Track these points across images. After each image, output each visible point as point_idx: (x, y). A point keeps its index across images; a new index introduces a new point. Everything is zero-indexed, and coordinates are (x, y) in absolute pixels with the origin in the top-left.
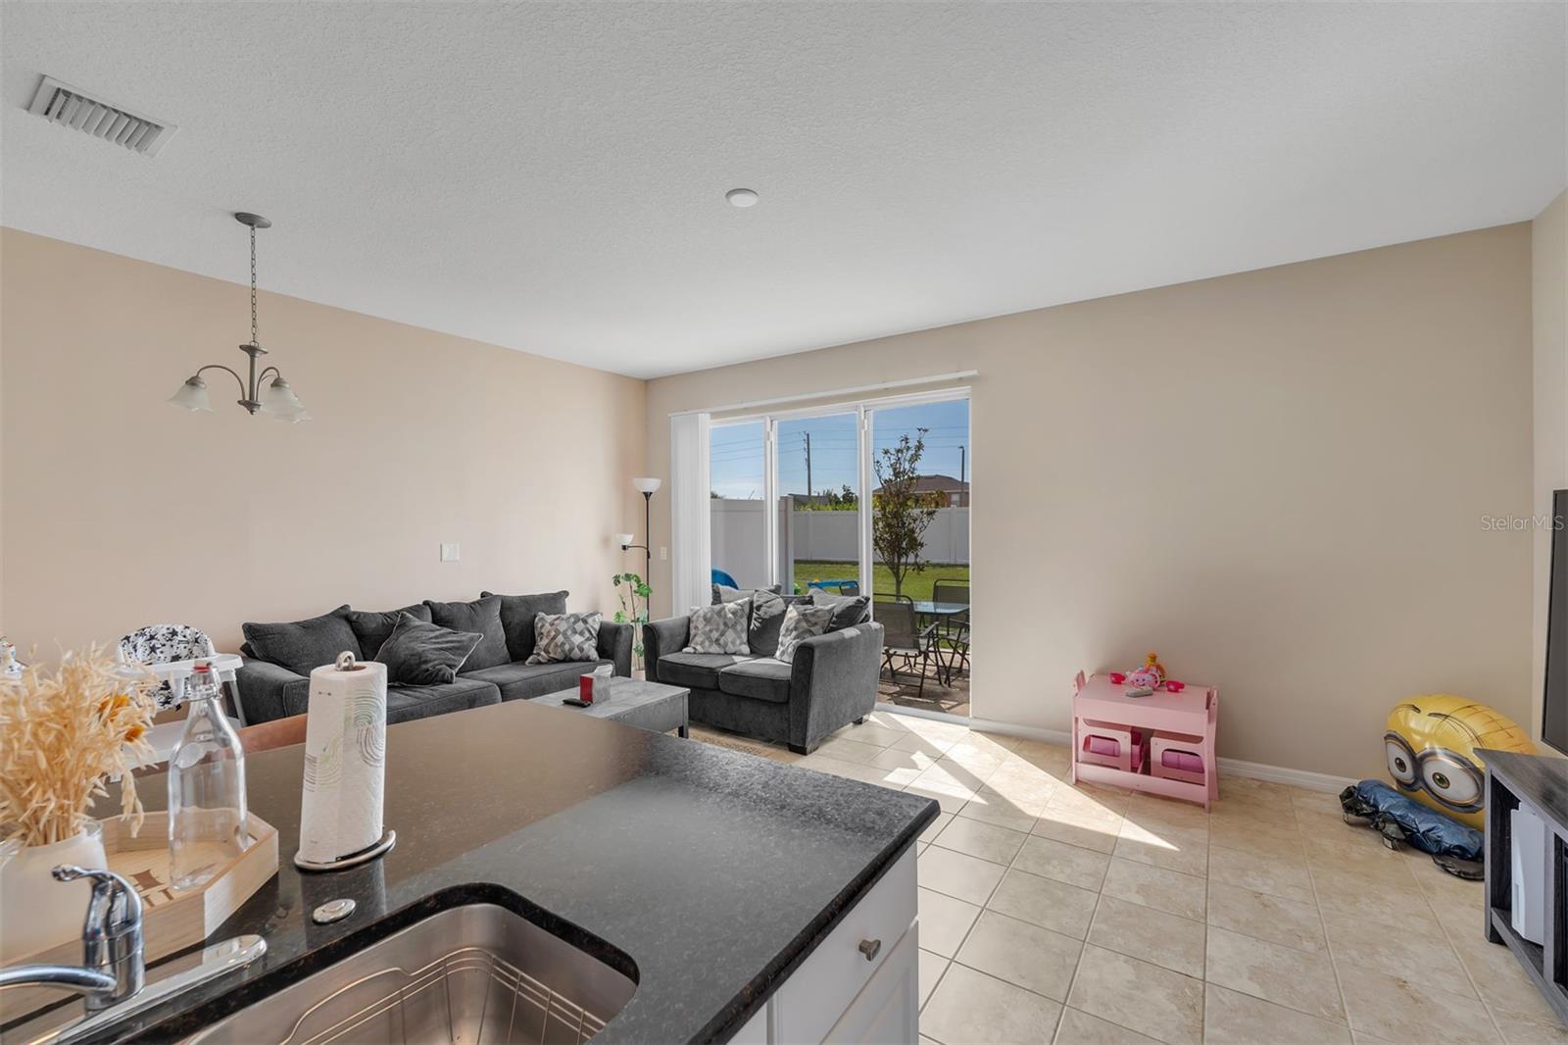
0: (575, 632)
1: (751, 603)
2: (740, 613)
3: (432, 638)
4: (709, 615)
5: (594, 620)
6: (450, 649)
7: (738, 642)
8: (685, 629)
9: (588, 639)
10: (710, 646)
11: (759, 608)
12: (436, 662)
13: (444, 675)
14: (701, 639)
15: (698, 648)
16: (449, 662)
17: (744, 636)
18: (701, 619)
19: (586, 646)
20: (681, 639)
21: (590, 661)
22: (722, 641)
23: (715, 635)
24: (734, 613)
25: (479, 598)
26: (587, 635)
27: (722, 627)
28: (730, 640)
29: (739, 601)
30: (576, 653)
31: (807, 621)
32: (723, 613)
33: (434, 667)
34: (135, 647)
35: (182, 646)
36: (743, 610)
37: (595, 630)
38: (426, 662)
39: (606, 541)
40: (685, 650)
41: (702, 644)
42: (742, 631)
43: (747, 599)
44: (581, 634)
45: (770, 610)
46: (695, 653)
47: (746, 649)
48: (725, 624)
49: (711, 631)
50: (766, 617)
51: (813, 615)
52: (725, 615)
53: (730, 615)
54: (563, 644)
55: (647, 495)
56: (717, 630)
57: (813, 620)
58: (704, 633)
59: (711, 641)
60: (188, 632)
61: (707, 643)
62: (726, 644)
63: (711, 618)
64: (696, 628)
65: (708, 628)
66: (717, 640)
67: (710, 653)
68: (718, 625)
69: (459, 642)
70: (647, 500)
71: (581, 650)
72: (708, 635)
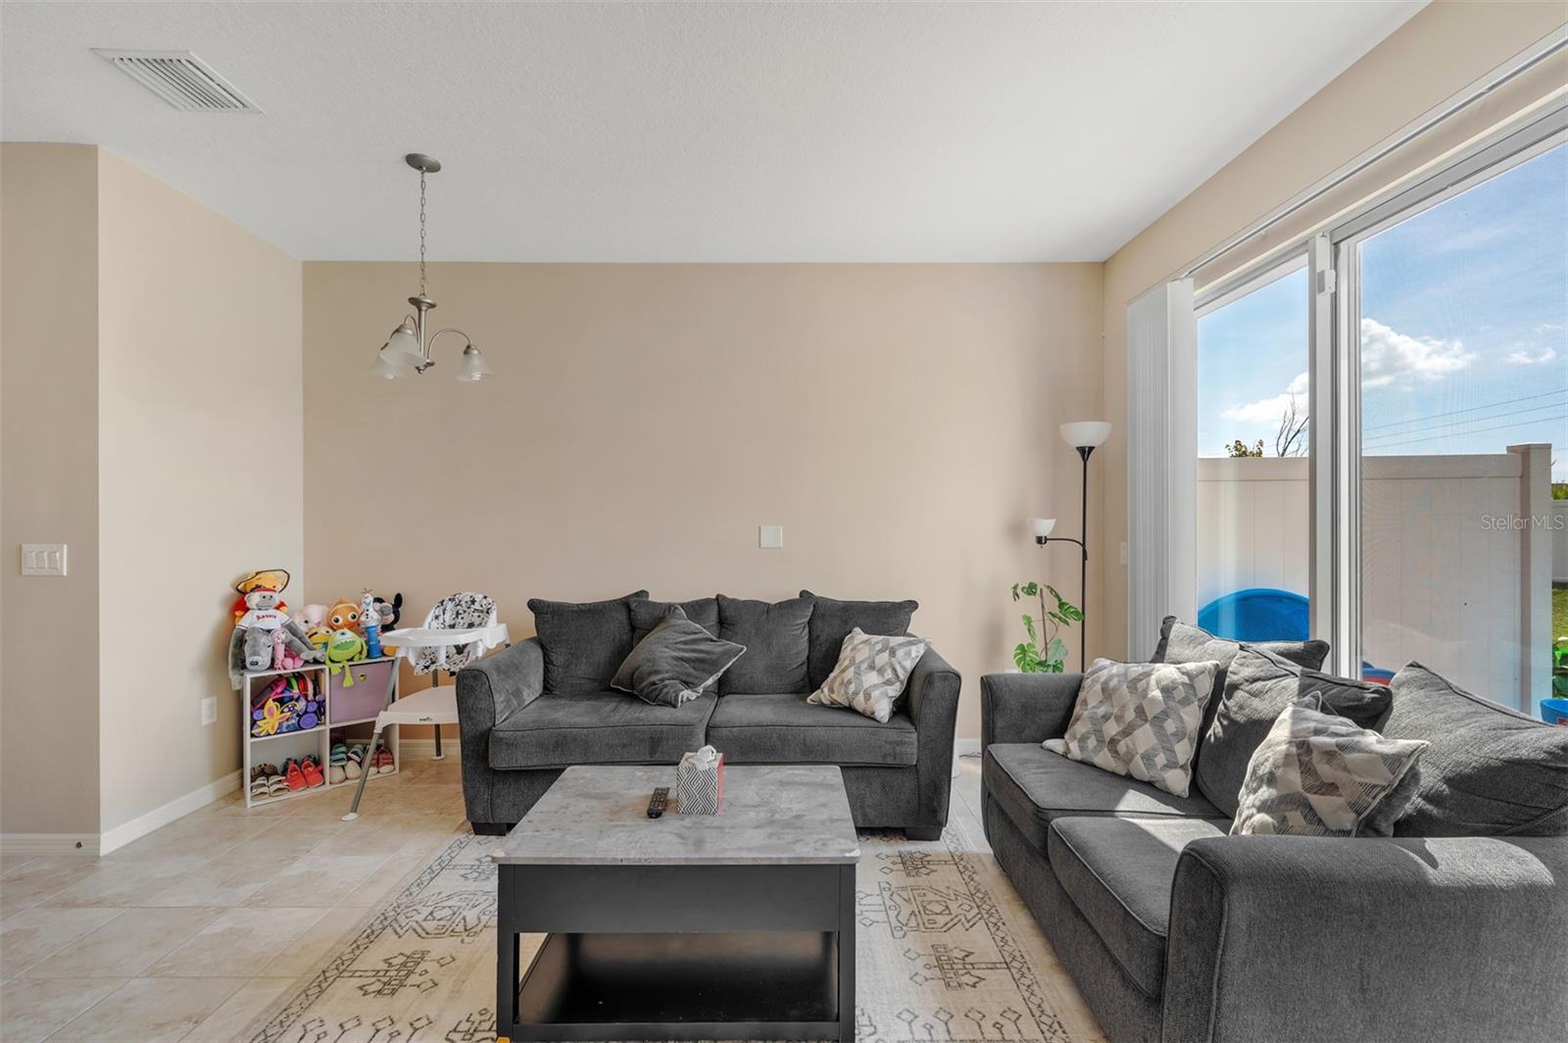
0: (872, 667)
1: (1220, 674)
2: (1180, 694)
3: (680, 642)
4: (1114, 683)
5: (908, 654)
6: (693, 661)
7: (1161, 759)
8: (1065, 701)
9: (888, 683)
10: (1096, 751)
11: (1235, 687)
12: (667, 675)
13: (667, 693)
14: (1084, 730)
15: (1074, 747)
16: (684, 678)
17: (1184, 751)
18: (1098, 687)
19: (876, 694)
20: (1053, 718)
21: (874, 719)
22: (1122, 747)
23: (1112, 729)
25: (798, 596)
26: (889, 674)
27: (1130, 715)
28: (1141, 751)
29: (1190, 666)
30: (859, 703)
31: (1307, 770)
32: (1141, 685)
33: (662, 680)
34: (445, 610)
35: (476, 614)
36: (1191, 686)
37: (904, 668)
38: (657, 672)
39: (1016, 530)
40: (1050, 743)
41: (1083, 740)
42: (1180, 735)
43: (1209, 664)
44: (881, 671)
45: (1256, 702)
46: (1065, 756)
47: (1178, 781)
48: (1140, 711)
49: (1106, 717)
50: (1240, 718)
51: (1329, 754)
52: (1145, 691)
53: (1157, 694)
54: (849, 682)
55: (1085, 452)
56: (1119, 719)
59: (1100, 741)
60: (485, 602)
61: (1092, 743)
62: (1131, 757)
63: (1115, 690)
64: (1085, 702)
65: (1101, 711)
66: (1113, 742)
67: (1093, 766)
68: (1123, 707)
69: (708, 653)
70: (1085, 461)
71: (868, 697)
72: (1098, 726)
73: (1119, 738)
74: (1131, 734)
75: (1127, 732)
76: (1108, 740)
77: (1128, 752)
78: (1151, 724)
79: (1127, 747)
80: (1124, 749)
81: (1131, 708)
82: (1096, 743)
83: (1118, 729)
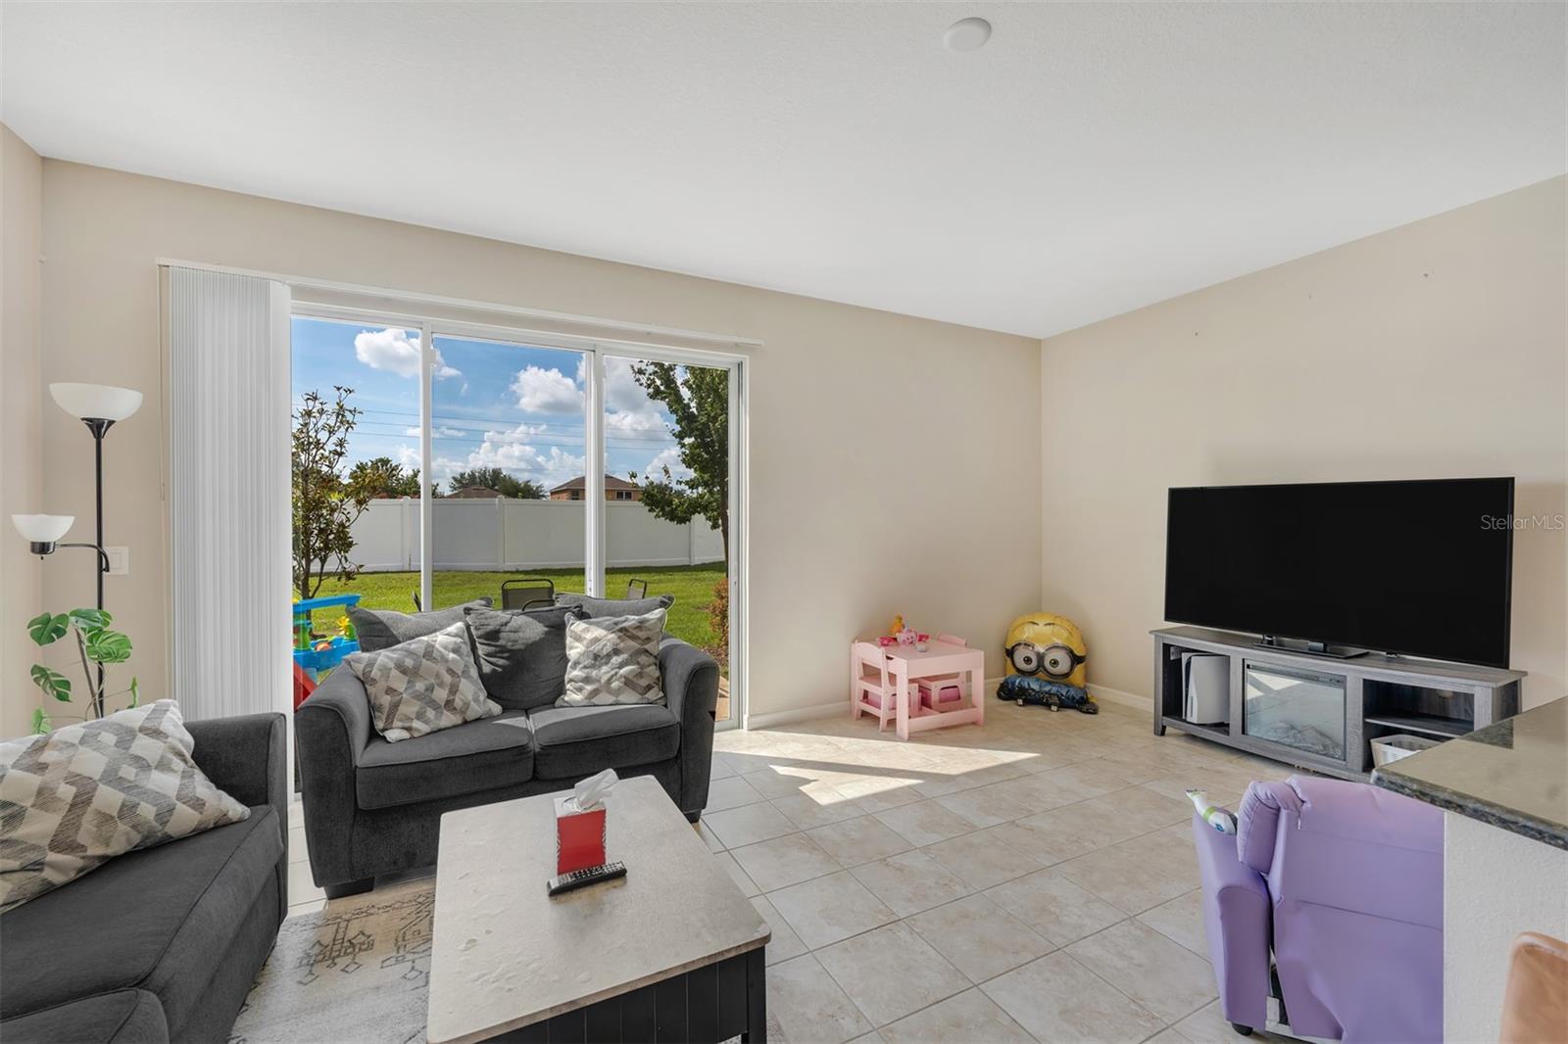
4: (407, 662)
9: (187, 775)
10: (438, 717)
14: (416, 709)
15: (416, 725)
18: (395, 673)
19: (196, 792)
22: (458, 703)
23: (441, 695)
24: (456, 651)
26: (175, 766)
27: (448, 679)
28: (471, 698)
36: (465, 642)
37: (184, 747)
40: (390, 735)
41: (420, 716)
44: (161, 767)
46: (410, 737)
48: (451, 672)
49: (430, 689)
52: (442, 656)
53: (452, 656)
55: (97, 427)
56: (441, 685)
57: (642, 634)
58: (418, 697)
59: (437, 708)
61: (430, 713)
62: (467, 705)
63: (414, 667)
66: (448, 703)
68: (438, 676)
70: (99, 437)
72: (428, 699)
73: (452, 697)
74: (457, 690)
75: (454, 690)
76: (443, 704)
77: (465, 704)
78: (465, 678)
79: (462, 700)
80: (461, 703)
81: (443, 672)
82: (434, 712)
83: (447, 692)
